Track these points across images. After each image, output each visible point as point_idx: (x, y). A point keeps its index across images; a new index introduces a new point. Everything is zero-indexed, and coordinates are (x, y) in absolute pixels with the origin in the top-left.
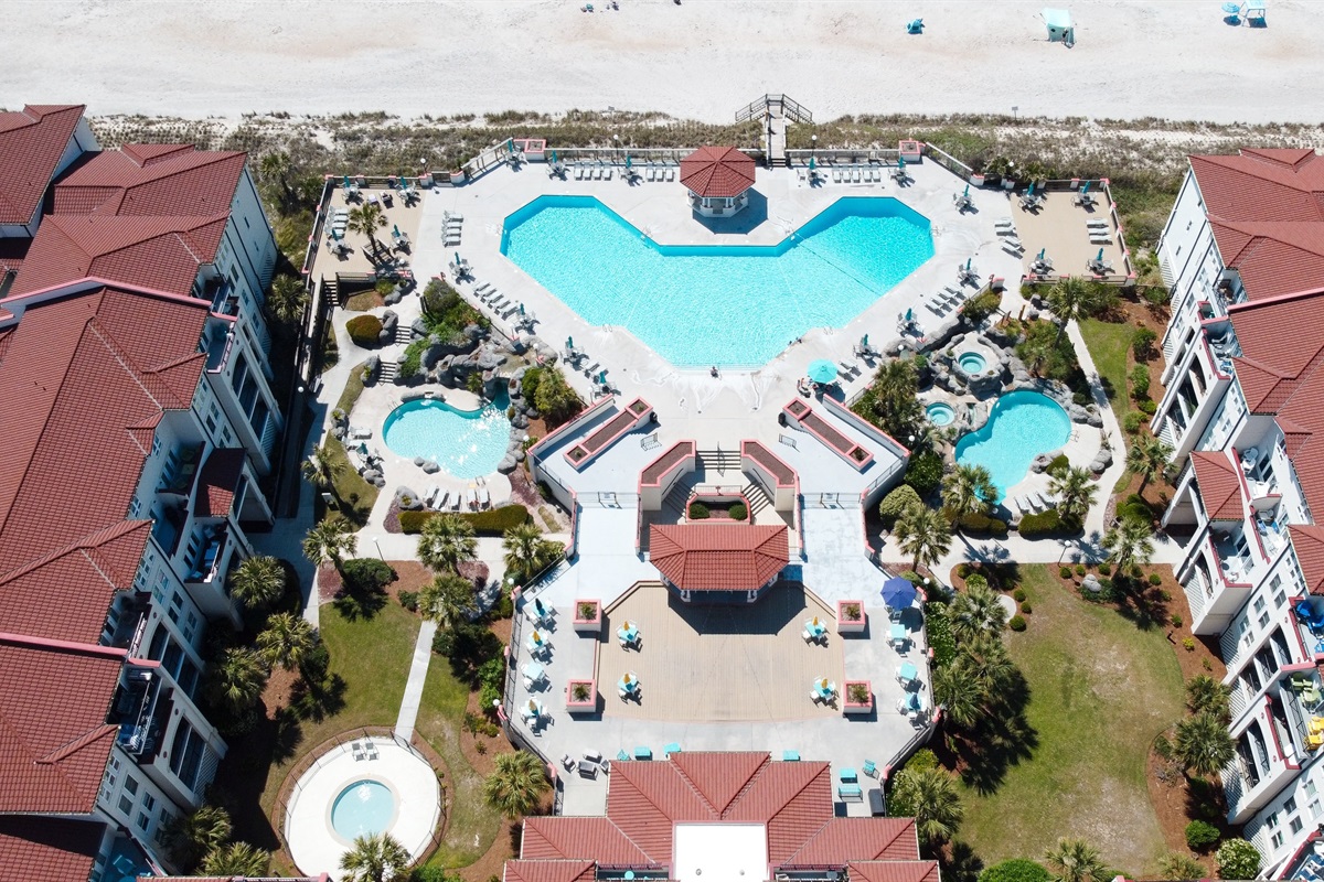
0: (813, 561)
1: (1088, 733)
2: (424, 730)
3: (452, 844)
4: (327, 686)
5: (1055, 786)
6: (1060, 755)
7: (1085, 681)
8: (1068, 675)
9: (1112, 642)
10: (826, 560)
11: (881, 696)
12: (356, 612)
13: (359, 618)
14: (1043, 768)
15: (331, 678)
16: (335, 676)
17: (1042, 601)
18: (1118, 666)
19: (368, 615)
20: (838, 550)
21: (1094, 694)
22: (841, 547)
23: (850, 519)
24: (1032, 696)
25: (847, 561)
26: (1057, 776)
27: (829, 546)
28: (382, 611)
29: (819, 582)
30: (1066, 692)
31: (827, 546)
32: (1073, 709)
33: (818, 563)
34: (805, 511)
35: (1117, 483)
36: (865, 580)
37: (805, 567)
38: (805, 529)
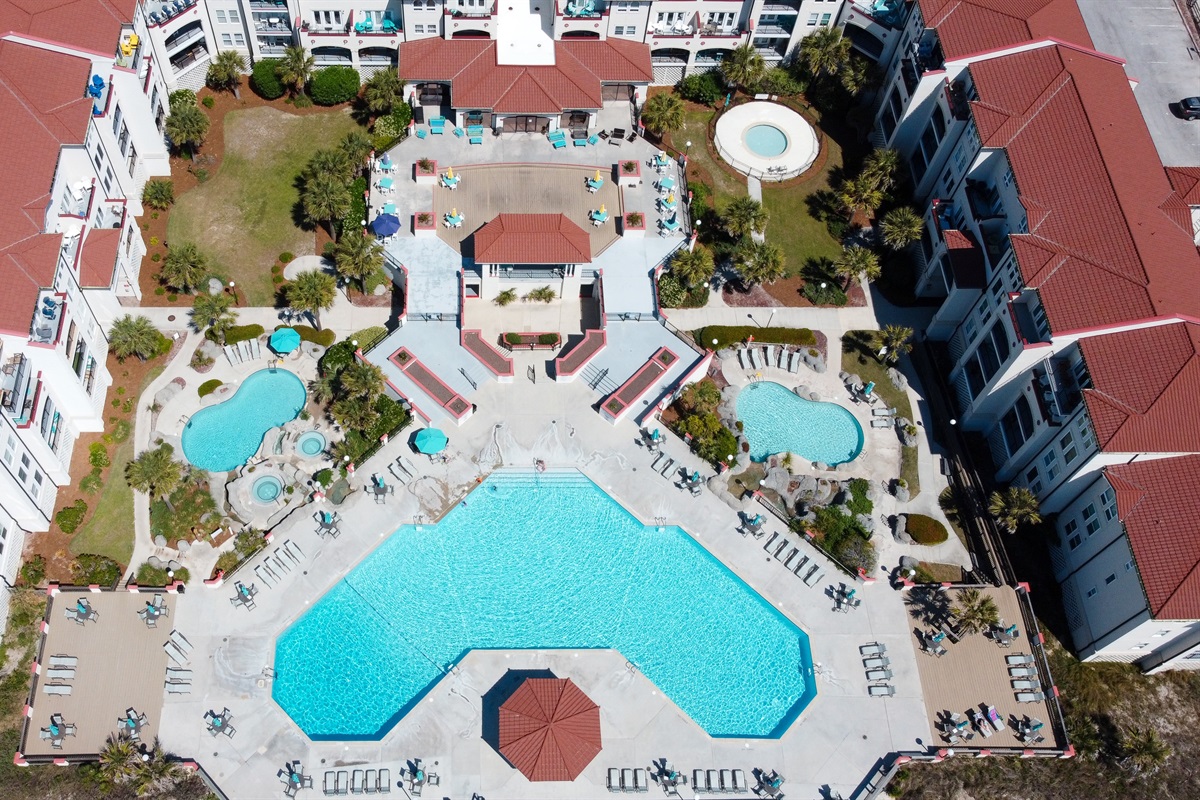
0: (452, 272)
1: (255, 185)
2: (739, 186)
3: (700, 125)
4: (824, 214)
5: (288, 156)
6: (280, 172)
7: (246, 219)
8: (257, 223)
9: (213, 247)
10: (441, 273)
11: (408, 179)
12: (823, 265)
13: (819, 261)
14: (295, 165)
15: (822, 219)
16: (820, 220)
17: (260, 277)
18: (216, 228)
19: (811, 262)
20: (431, 280)
21: (242, 210)
22: (427, 283)
23: (417, 307)
24: (291, 208)
25: (423, 272)
26: (287, 160)
27: (437, 284)
28: (802, 266)
29: (448, 256)
30: (262, 211)
31: (439, 283)
32: (261, 200)
33: (448, 271)
34: (456, 312)
35: (159, 374)
36: (410, 258)
37: (459, 268)
38: (456, 298)
